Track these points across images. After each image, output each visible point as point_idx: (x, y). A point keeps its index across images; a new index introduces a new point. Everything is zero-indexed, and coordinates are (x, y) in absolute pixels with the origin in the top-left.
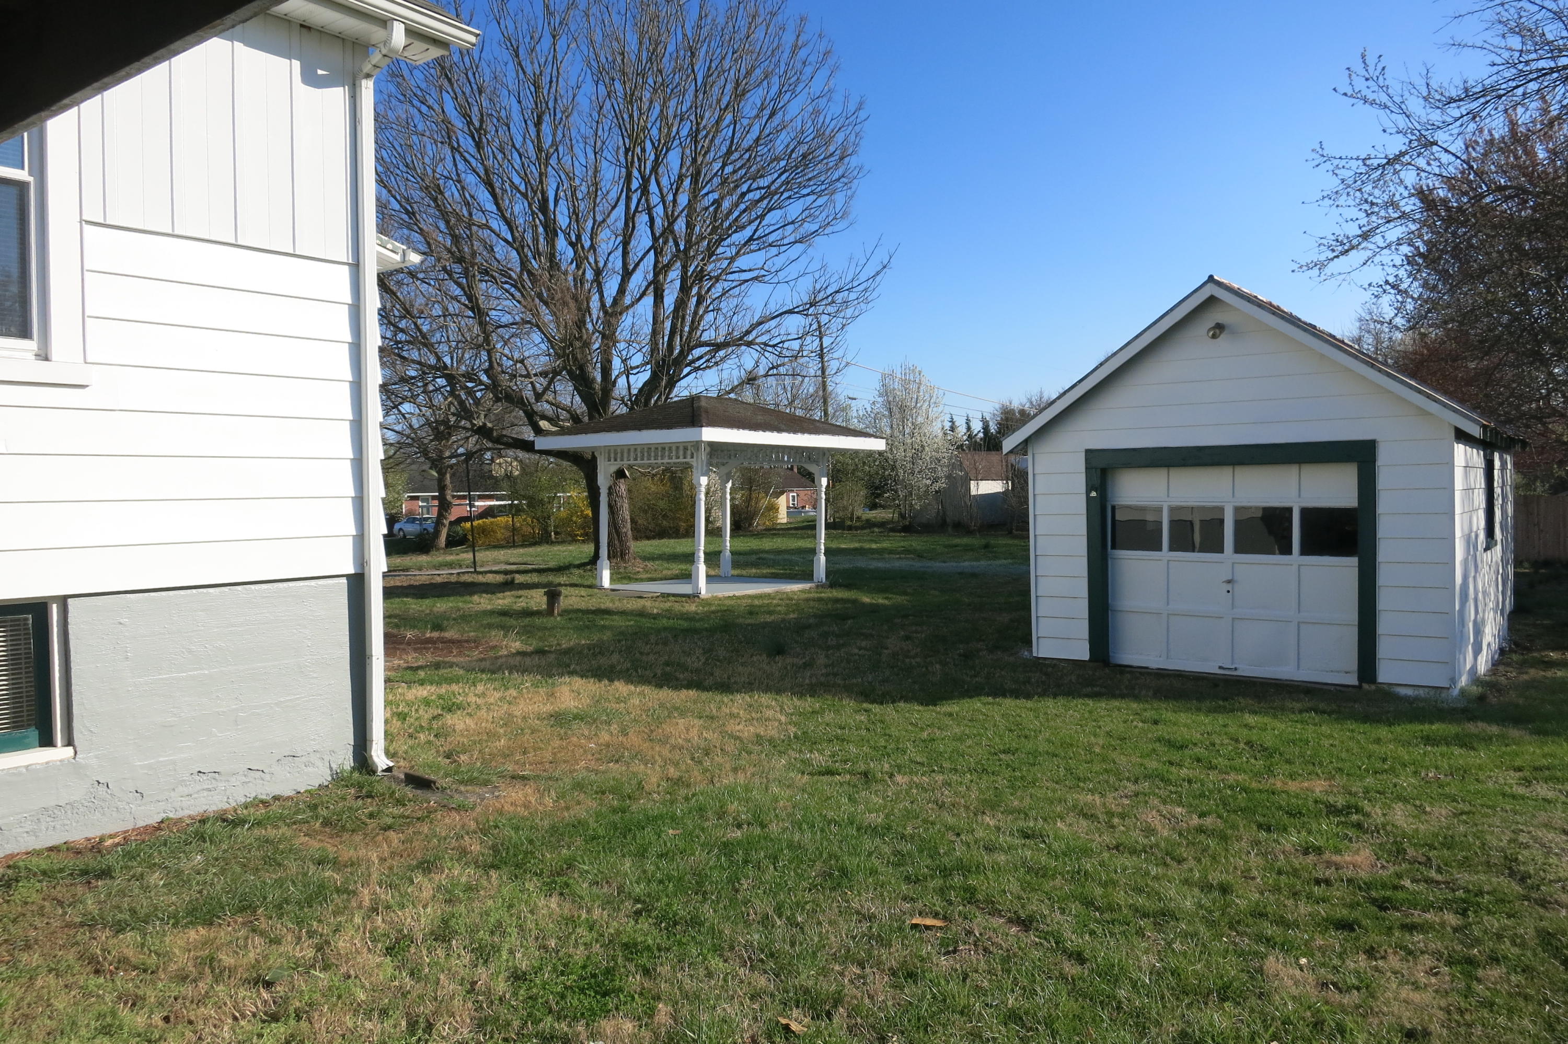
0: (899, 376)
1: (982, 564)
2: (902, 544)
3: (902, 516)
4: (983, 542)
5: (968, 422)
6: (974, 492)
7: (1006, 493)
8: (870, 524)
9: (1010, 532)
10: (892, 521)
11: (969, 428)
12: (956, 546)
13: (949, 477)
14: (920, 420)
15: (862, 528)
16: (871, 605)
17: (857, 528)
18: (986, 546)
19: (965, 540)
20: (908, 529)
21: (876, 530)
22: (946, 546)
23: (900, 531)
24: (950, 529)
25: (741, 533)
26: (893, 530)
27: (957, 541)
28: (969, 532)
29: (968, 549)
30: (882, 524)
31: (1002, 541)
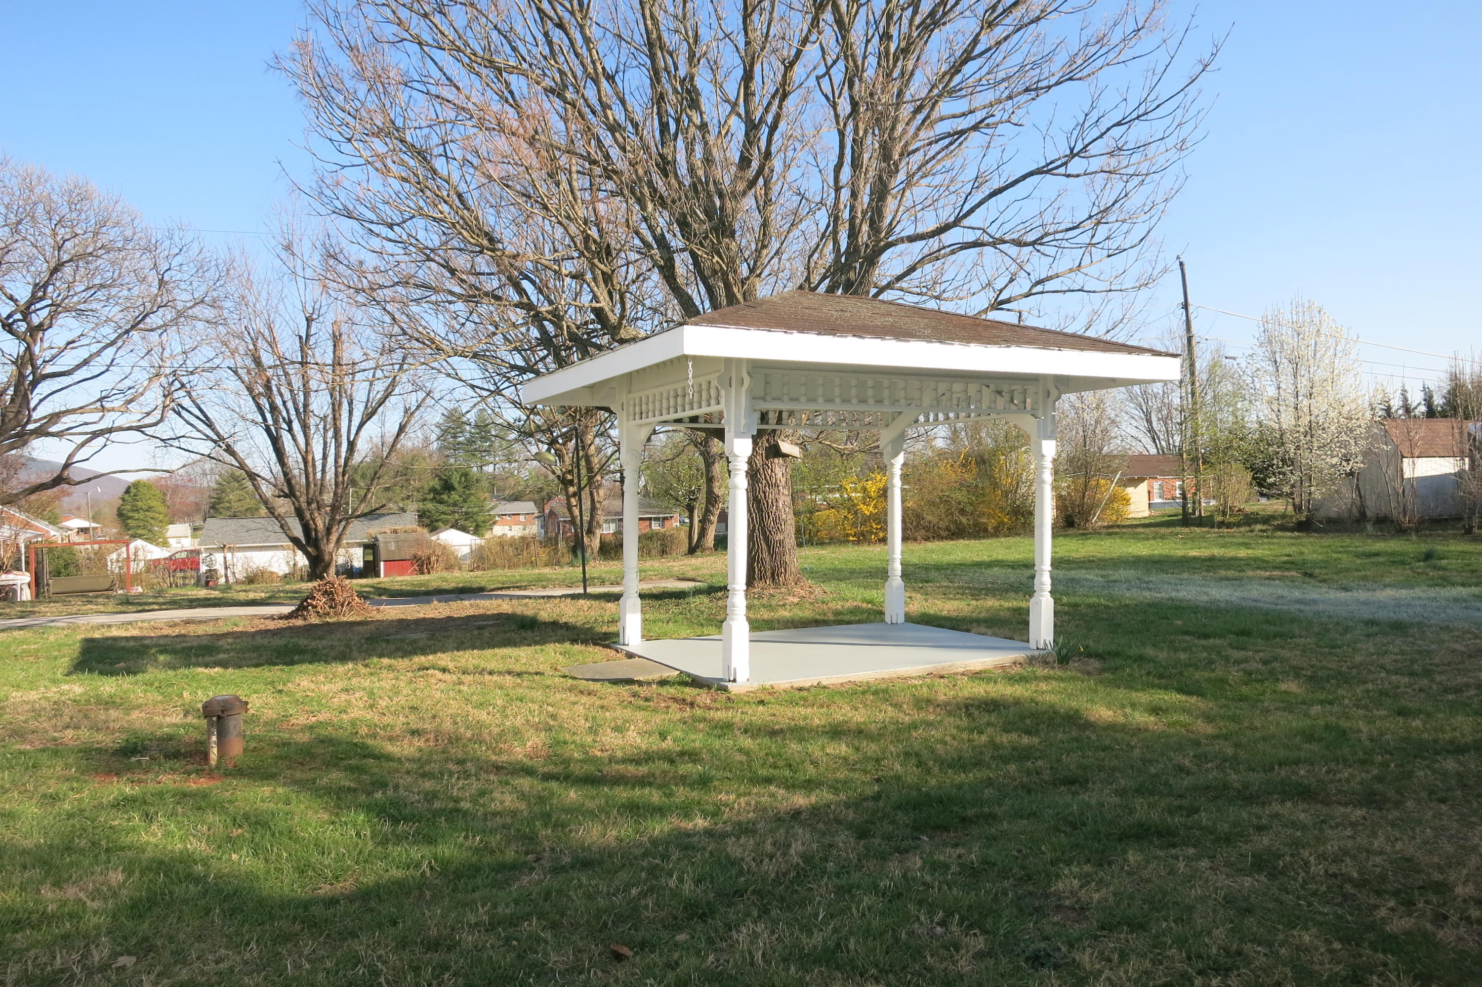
0: (1288, 316)
1: (1419, 595)
2: (1287, 550)
3: (1298, 508)
4: (1424, 547)
5: (1404, 393)
6: (1407, 474)
7: (1460, 474)
8: (1249, 520)
9: (1469, 531)
10: (1284, 516)
11: (1405, 399)
12: (1377, 554)
13: (1366, 454)
14: (1320, 374)
15: (1238, 525)
16: (1111, 727)
17: (1229, 526)
18: (1428, 556)
19: (1394, 545)
20: (1305, 526)
21: (1259, 527)
22: (1358, 555)
23: (1292, 530)
24: (1369, 527)
25: (1071, 531)
26: (1282, 528)
27: (1379, 546)
28: (1401, 531)
29: (1398, 560)
30: (1266, 520)
31: (1457, 546)
